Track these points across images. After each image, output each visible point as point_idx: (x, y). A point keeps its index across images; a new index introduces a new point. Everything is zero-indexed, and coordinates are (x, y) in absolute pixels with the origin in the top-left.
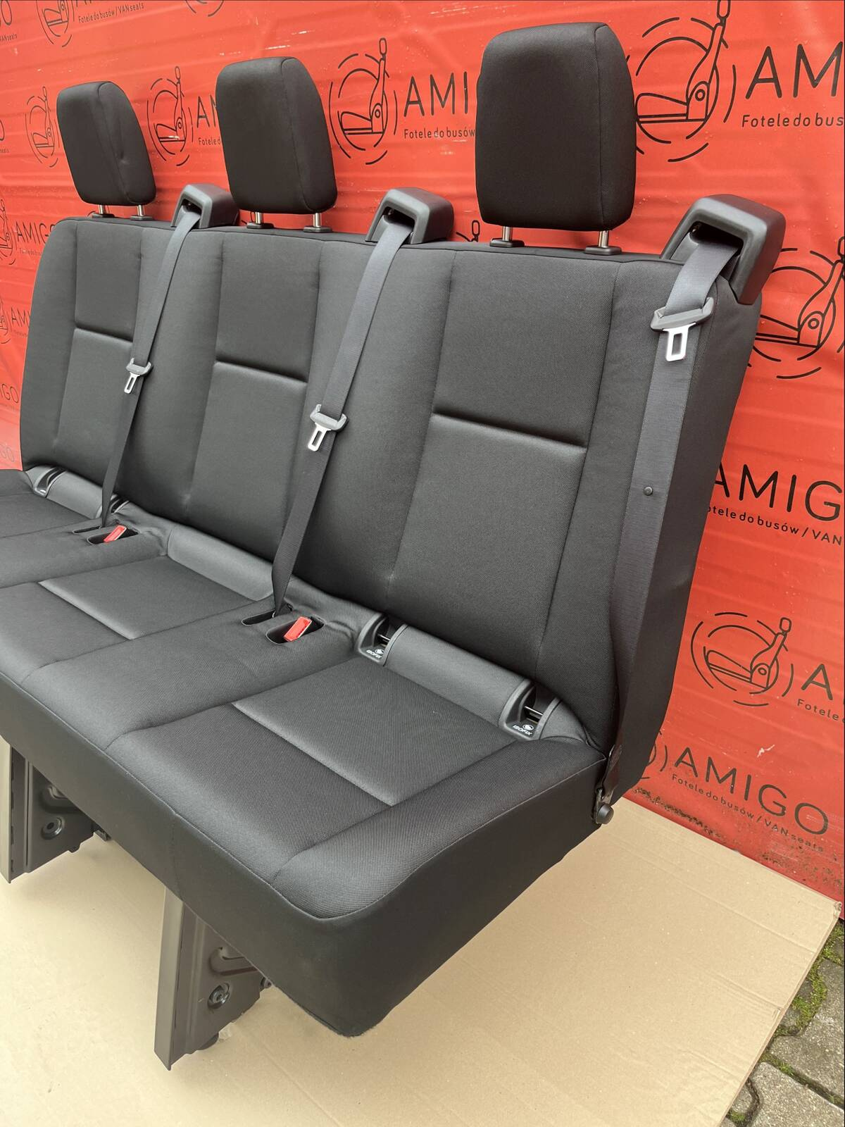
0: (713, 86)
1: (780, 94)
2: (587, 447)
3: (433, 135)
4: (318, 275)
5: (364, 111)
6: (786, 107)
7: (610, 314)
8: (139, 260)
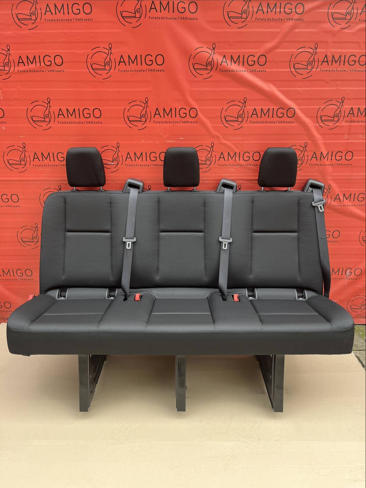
0: (303, 158)
1: (317, 160)
2: (298, 232)
3: (228, 166)
4: (205, 203)
5: (204, 159)
6: (318, 162)
7: (299, 203)
8: (110, 205)
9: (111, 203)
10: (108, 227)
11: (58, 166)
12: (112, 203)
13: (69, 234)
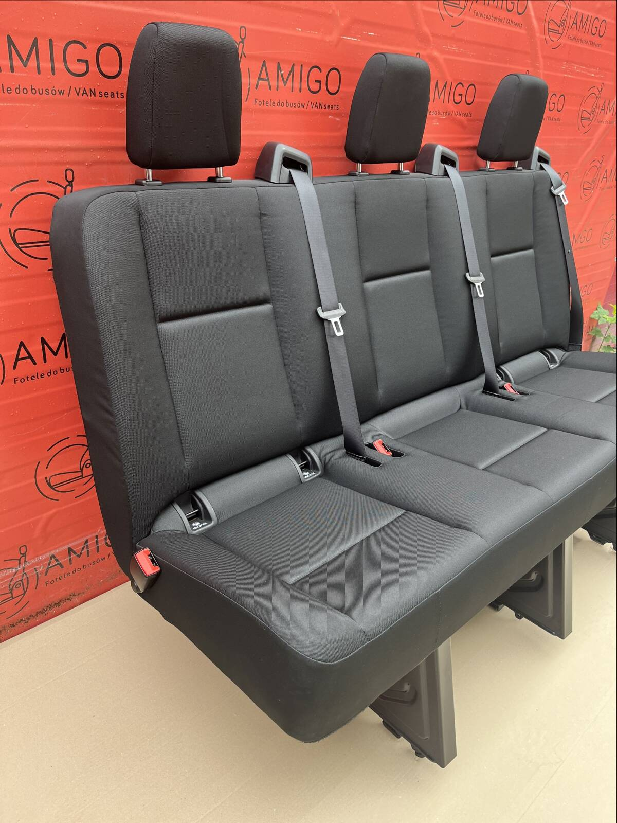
9: (261, 215)
10: (263, 289)
11: (66, 93)
12: (263, 214)
13: (168, 327)
